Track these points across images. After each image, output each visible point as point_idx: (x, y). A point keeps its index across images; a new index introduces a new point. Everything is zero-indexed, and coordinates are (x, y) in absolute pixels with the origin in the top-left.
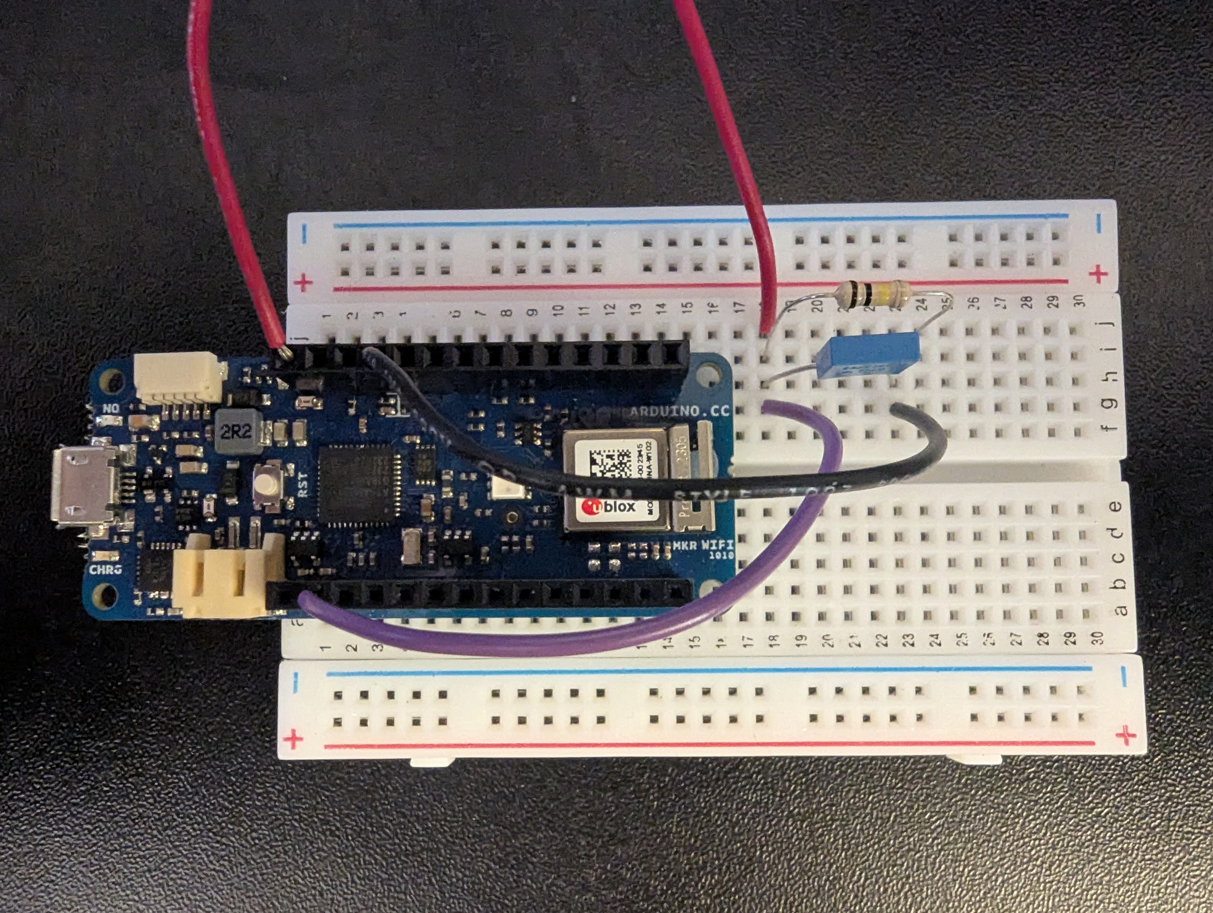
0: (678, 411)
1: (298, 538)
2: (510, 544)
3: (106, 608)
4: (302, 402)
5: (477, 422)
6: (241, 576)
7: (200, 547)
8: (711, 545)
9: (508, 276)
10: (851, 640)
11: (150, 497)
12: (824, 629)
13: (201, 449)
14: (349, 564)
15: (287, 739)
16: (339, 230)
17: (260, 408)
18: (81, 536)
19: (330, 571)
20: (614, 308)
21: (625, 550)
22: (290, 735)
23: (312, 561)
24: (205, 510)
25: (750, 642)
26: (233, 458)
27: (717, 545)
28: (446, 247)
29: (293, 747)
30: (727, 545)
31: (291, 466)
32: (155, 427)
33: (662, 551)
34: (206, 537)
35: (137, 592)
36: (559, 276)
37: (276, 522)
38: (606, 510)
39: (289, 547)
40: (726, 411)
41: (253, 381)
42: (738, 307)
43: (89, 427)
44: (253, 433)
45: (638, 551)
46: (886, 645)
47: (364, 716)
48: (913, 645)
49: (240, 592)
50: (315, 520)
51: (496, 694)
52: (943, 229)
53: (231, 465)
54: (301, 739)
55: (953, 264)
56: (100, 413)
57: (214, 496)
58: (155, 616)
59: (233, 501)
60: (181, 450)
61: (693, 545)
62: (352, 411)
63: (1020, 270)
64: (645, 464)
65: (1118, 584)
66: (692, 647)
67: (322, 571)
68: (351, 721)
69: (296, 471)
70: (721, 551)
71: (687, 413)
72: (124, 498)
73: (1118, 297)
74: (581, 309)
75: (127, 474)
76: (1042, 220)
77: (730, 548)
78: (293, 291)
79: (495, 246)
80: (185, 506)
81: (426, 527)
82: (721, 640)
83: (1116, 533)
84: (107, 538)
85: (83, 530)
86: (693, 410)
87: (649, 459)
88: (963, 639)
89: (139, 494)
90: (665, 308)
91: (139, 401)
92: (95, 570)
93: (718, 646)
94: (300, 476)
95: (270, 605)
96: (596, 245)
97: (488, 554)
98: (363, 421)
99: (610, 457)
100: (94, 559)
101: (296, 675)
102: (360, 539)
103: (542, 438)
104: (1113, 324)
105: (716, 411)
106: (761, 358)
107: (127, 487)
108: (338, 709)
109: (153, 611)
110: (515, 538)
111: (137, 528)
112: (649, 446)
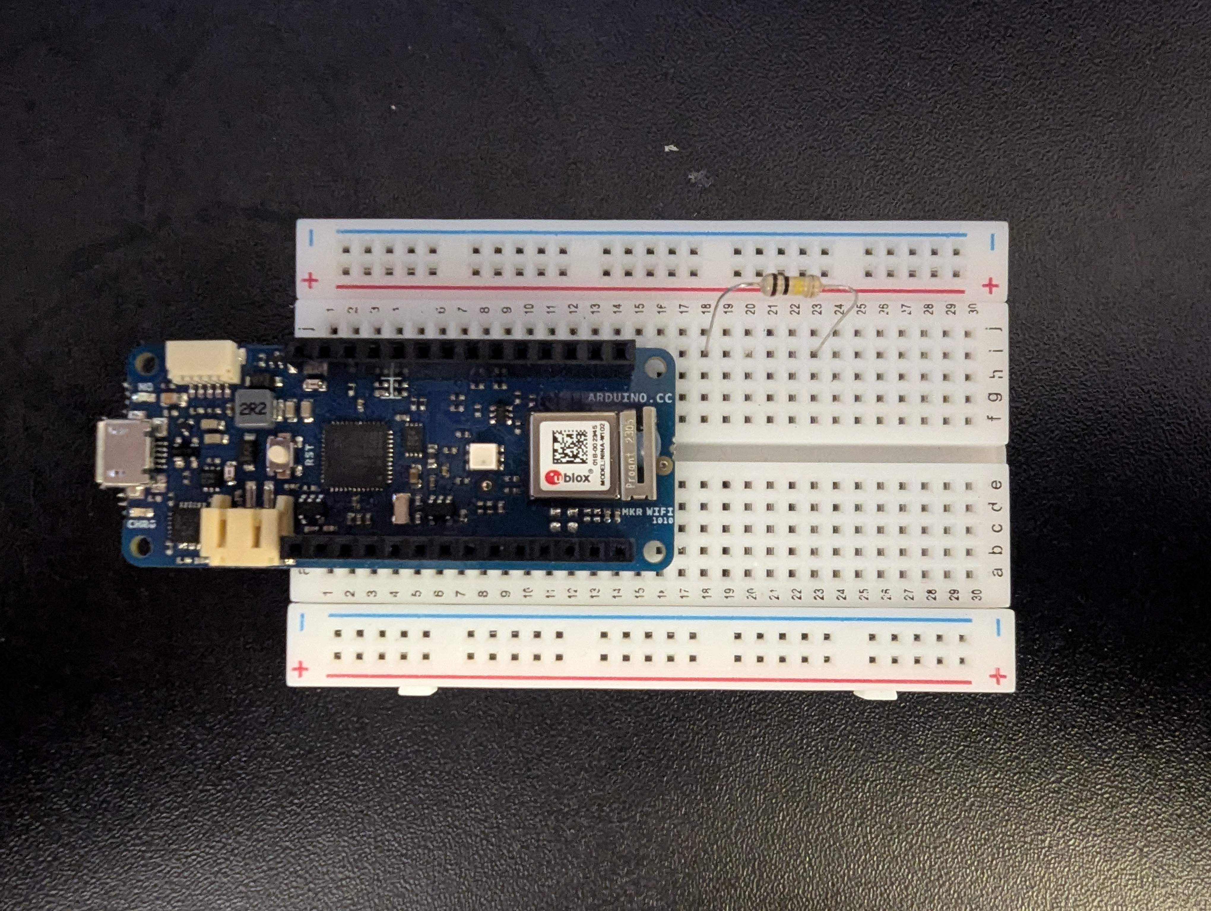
0: (629, 397)
1: (306, 500)
2: (485, 508)
3: (141, 557)
4: (309, 386)
5: (457, 404)
6: (258, 530)
7: (222, 506)
8: (654, 511)
9: (487, 278)
10: (771, 594)
11: (179, 462)
12: (748, 583)
13: (223, 423)
14: (349, 523)
15: (295, 669)
16: (341, 236)
17: (273, 389)
18: (121, 495)
19: (332, 528)
20: (577, 307)
21: (581, 514)
22: (296, 665)
23: (317, 520)
24: (226, 476)
25: (686, 594)
26: (250, 431)
27: (659, 511)
28: (433, 251)
29: (300, 675)
30: (668, 511)
31: (300, 439)
32: (183, 404)
33: (612, 516)
34: (228, 498)
35: (169, 544)
36: (530, 278)
37: (286, 486)
38: (566, 481)
39: (297, 508)
40: (669, 398)
41: (268, 365)
42: (683, 309)
43: (127, 402)
44: (267, 410)
45: (592, 515)
46: (800, 598)
47: (359, 651)
48: (822, 598)
49: (257, 544)
50: (319, 485)
51: (471, 634)
52: (860, 244)
53: (249, 437)
54: (306, 669)
55: (868, 274)
56: (136, 391)
57: (234, 463)
58: (184, 564)
59: (251, 468)
60: (206, 424)
61: (639, 512)
62: (351, 393)
63: (924, 281)
64: (600, 442)
65: (997, 550)
66: (637, 597)
67: (325, 528)
68: (348, 656)
69: (304, 443)
70: (663, 517)
71: (636, 400)
72: (157, 463)
73: (1006, 306)
74: (548, 307)
75: (160, 443)
76: (944, 238)
77: (670, 514)
78: (301, 288)
79: (476, 251)
80: (210, 471)
81: (414, 492)
82: (662, 592)
83: (996, 507)
84: (142, 497)
85: (122, 490)
86: (643, 398)
87: (602, 438)
88: (865, 594)
89: (170, 461)
90: (621, 309)
91: (169, 382)
92: (132, 524)
93: (659, 597)
94: (308, 447)
95: (283, 556)
96: (563, 251)
97: (466, 516)
98: (360, 401)
99: (570, 436)
100: (132, 515)
101: (302, 616)
102: (358, 502)
103: (513, 419)
104: (1000, 329)
105: (661, 398)
106: (702, 352)
107: (159, 455)
108: (337, 645)
109: (182, 560)
110: (489, 504)
111: (168, 489)
112: (602, 427)
